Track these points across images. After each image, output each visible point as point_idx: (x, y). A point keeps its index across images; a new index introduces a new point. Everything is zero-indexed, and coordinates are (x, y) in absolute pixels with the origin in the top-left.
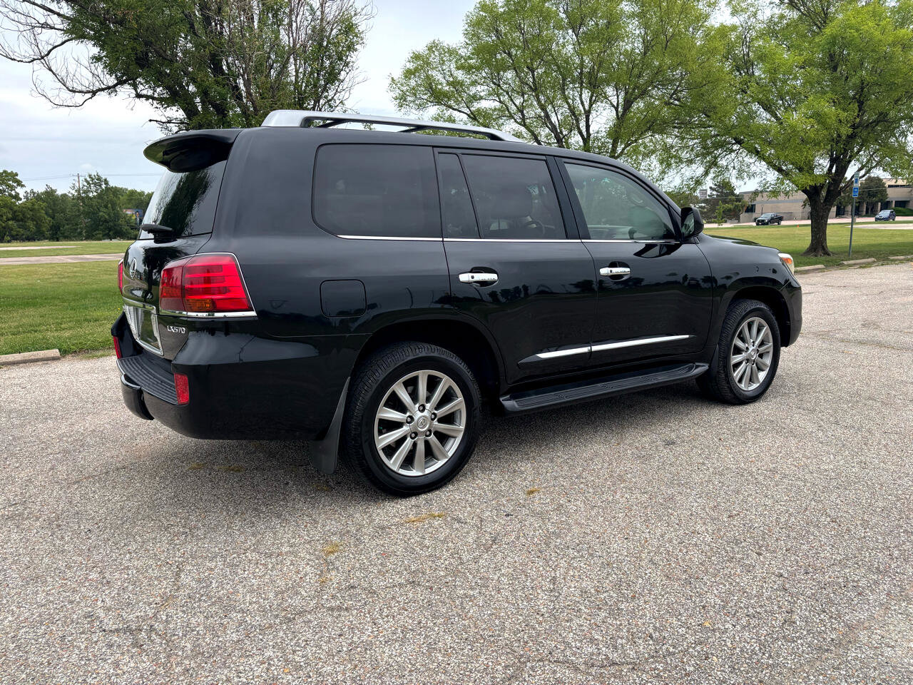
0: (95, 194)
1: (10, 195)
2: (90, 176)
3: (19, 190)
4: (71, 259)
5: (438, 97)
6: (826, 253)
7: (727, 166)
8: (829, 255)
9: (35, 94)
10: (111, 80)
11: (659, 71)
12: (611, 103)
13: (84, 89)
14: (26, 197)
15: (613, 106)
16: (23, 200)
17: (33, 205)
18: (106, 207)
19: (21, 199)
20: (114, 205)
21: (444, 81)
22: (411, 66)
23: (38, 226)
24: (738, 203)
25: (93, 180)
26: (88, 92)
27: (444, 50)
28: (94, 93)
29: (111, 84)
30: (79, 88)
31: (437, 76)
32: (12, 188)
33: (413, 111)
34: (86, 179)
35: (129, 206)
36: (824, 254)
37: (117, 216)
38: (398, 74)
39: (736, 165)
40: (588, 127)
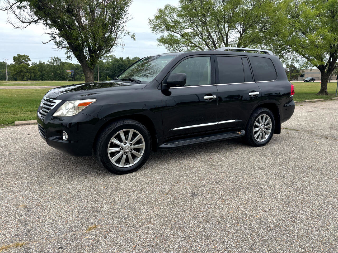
0: (56, 64)
1: (26, 64)
2: (55, 58)
3: (29, 62)
4: (40, 87)
5: (168, 27)
6: (327, 94)
7: (288, 57)
8: (328, 95)
9: (8, 23)
10: (36, 18)
11: (257, 16)
12: (238, 31)
13: (26, 21)
14: (32, 65)
15: (239, 32)
16: (31, 66)
17: (34, 67)
18: (60, 69)
19: (30, 65)
20: (62, 68)
21: (171, 21)
22: (158, 15)
23: (35, 76)
24: (297, 73)
25: (55, 59)
26: (28, 22)
27: (171, 8)
28: (30, 23)
29: (36, 19)
30: (25, 21)
31: (168, 19)
32: (27, 61)
33: (159, 33)
34: (53, 59)
35: (69, 69)
36: (326, 94)
37: (63, 72)
38: (153, 18)
39: (291, 57)
40: (227, 40)
